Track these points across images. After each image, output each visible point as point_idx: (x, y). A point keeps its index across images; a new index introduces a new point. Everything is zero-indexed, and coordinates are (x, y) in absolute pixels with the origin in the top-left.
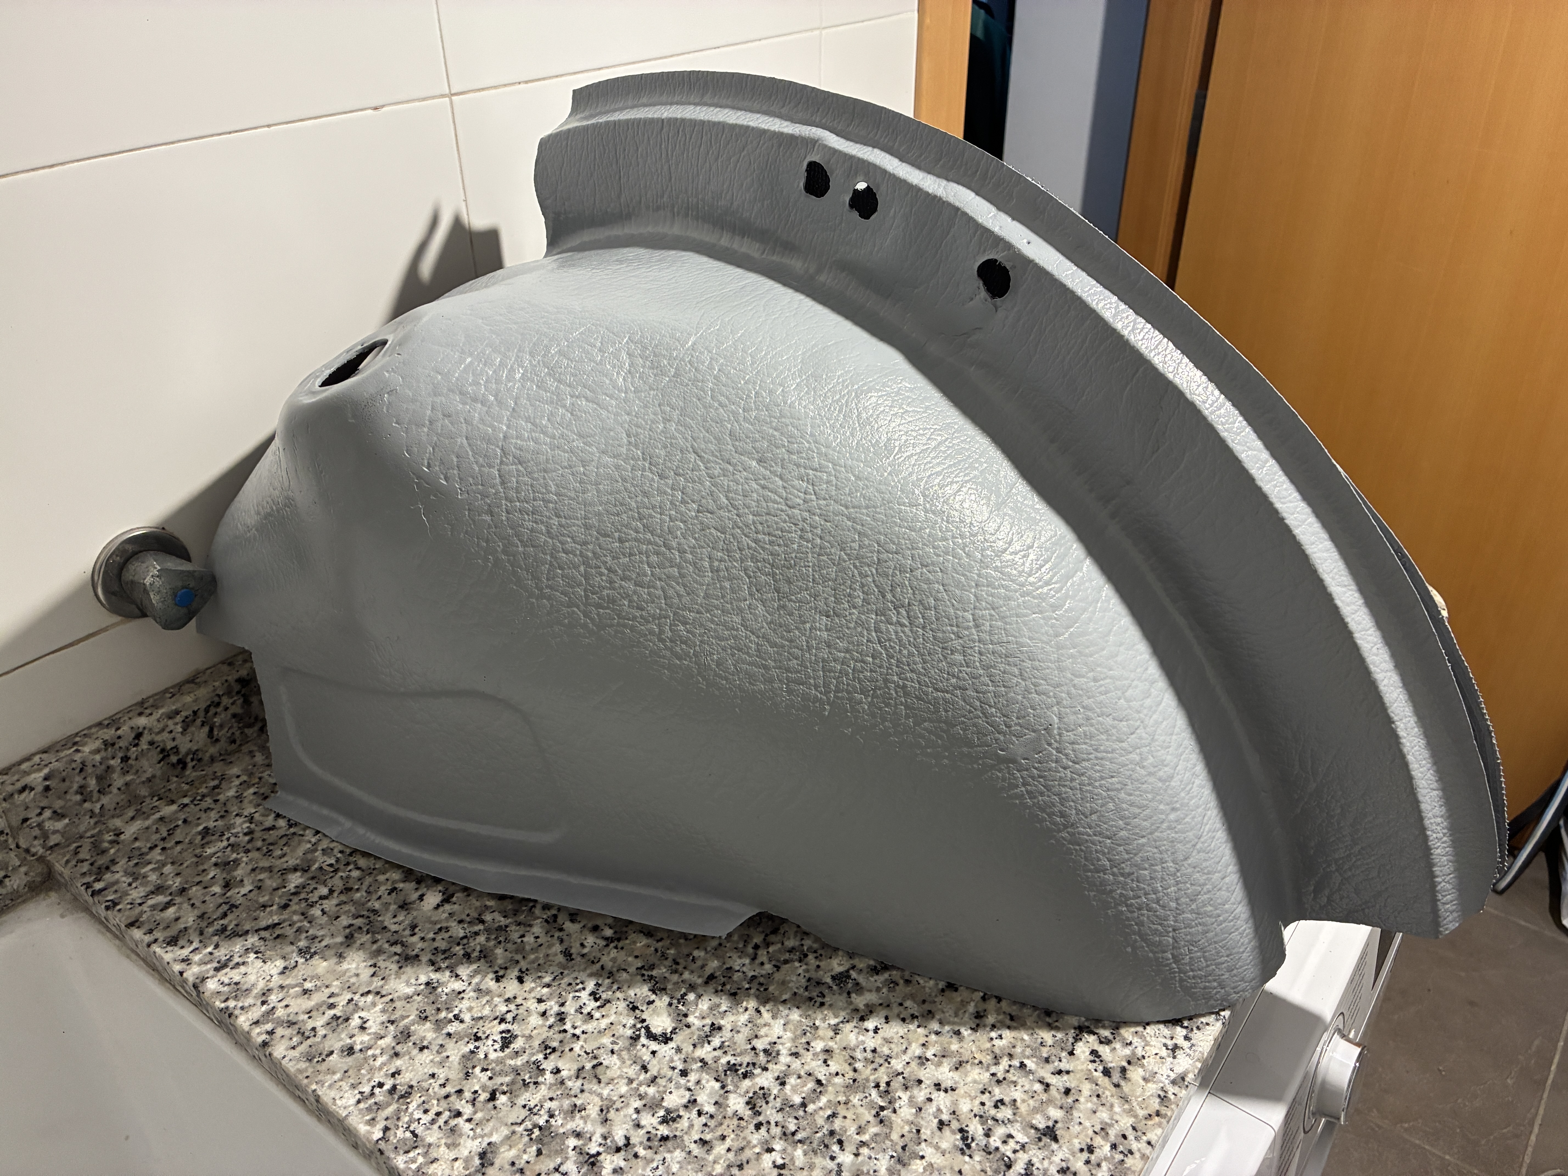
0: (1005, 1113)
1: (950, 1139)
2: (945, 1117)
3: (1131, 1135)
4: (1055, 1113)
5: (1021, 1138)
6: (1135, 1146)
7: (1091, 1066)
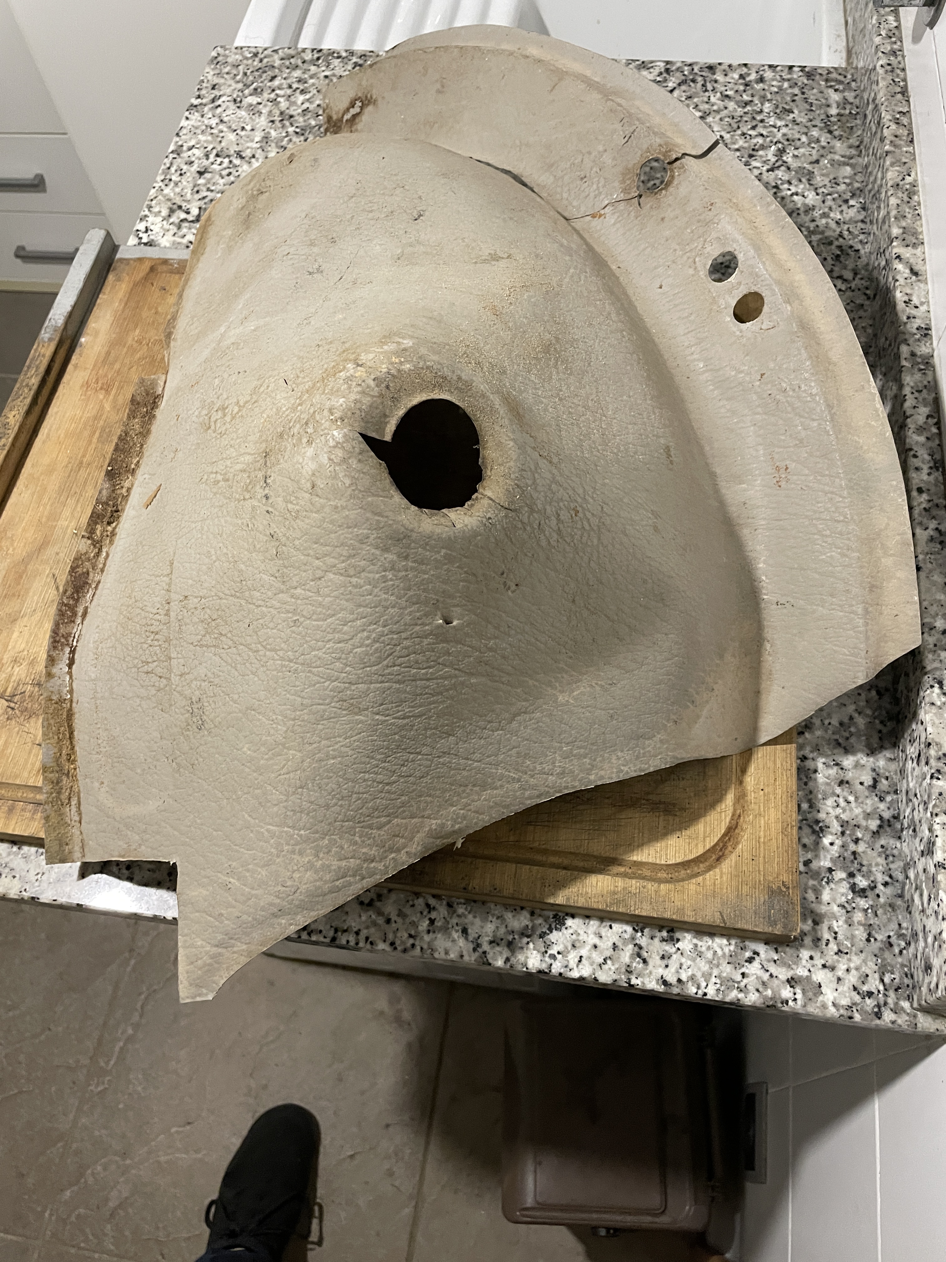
0: (224, 173)
1: (248, 153)
2: (253, 160)
3: (163, 187)
4: (201, 181)
5: (214, 166)
6: (161, 184)
7: (188, 206)
